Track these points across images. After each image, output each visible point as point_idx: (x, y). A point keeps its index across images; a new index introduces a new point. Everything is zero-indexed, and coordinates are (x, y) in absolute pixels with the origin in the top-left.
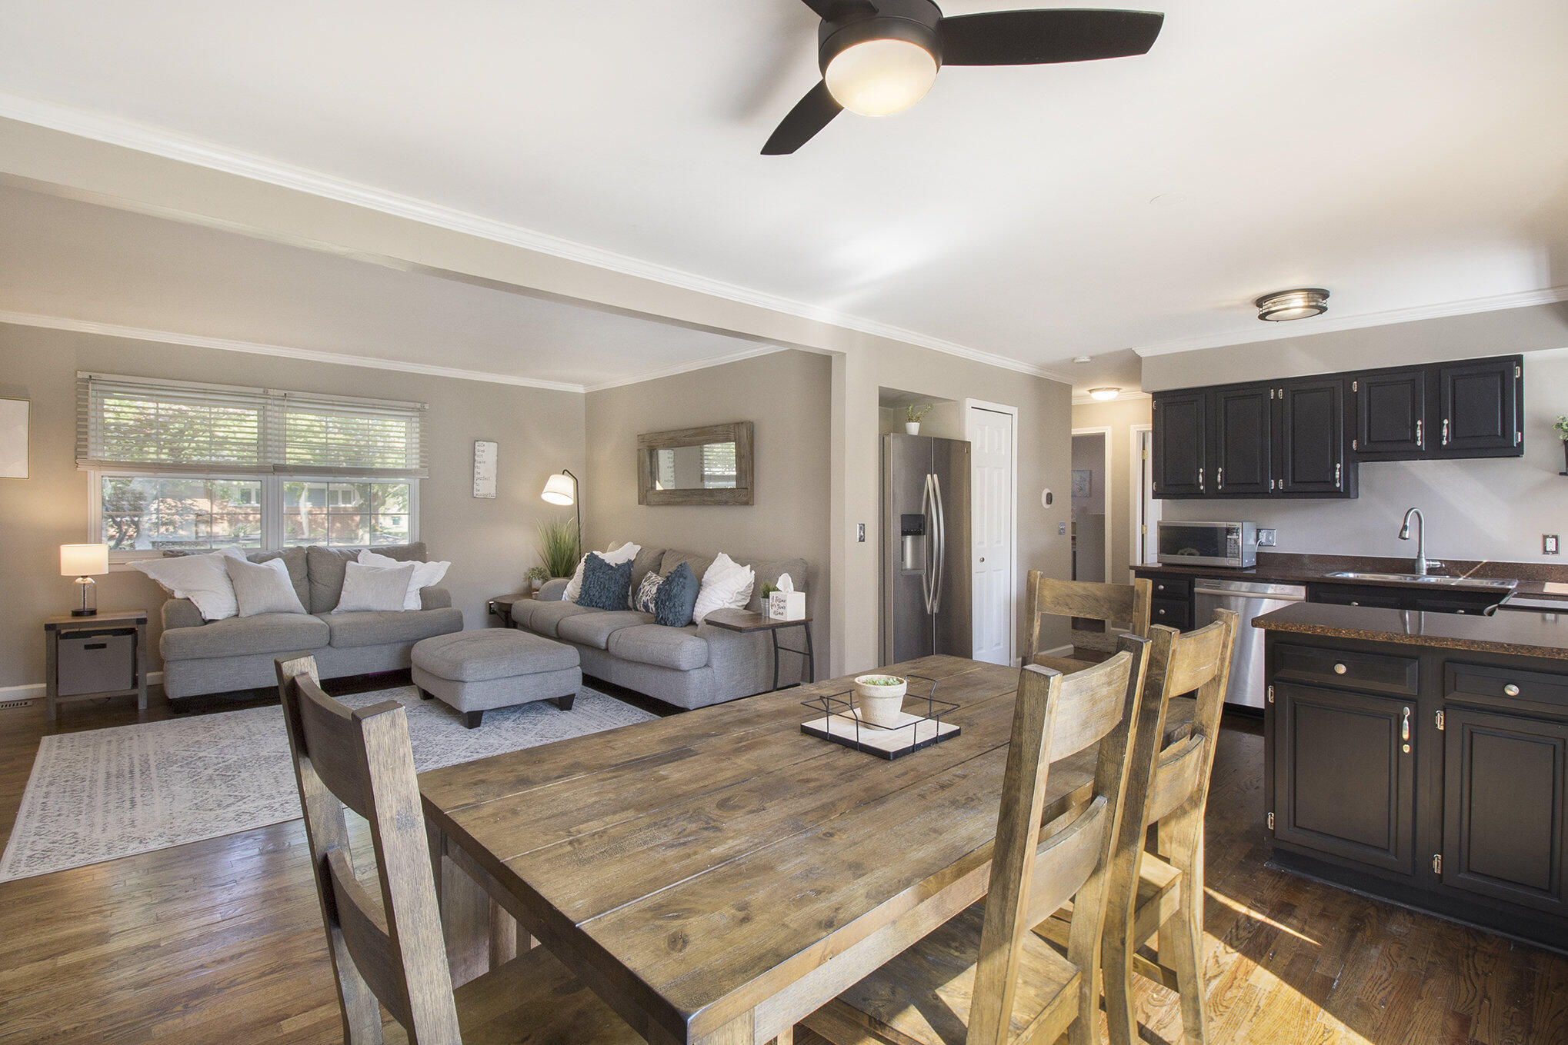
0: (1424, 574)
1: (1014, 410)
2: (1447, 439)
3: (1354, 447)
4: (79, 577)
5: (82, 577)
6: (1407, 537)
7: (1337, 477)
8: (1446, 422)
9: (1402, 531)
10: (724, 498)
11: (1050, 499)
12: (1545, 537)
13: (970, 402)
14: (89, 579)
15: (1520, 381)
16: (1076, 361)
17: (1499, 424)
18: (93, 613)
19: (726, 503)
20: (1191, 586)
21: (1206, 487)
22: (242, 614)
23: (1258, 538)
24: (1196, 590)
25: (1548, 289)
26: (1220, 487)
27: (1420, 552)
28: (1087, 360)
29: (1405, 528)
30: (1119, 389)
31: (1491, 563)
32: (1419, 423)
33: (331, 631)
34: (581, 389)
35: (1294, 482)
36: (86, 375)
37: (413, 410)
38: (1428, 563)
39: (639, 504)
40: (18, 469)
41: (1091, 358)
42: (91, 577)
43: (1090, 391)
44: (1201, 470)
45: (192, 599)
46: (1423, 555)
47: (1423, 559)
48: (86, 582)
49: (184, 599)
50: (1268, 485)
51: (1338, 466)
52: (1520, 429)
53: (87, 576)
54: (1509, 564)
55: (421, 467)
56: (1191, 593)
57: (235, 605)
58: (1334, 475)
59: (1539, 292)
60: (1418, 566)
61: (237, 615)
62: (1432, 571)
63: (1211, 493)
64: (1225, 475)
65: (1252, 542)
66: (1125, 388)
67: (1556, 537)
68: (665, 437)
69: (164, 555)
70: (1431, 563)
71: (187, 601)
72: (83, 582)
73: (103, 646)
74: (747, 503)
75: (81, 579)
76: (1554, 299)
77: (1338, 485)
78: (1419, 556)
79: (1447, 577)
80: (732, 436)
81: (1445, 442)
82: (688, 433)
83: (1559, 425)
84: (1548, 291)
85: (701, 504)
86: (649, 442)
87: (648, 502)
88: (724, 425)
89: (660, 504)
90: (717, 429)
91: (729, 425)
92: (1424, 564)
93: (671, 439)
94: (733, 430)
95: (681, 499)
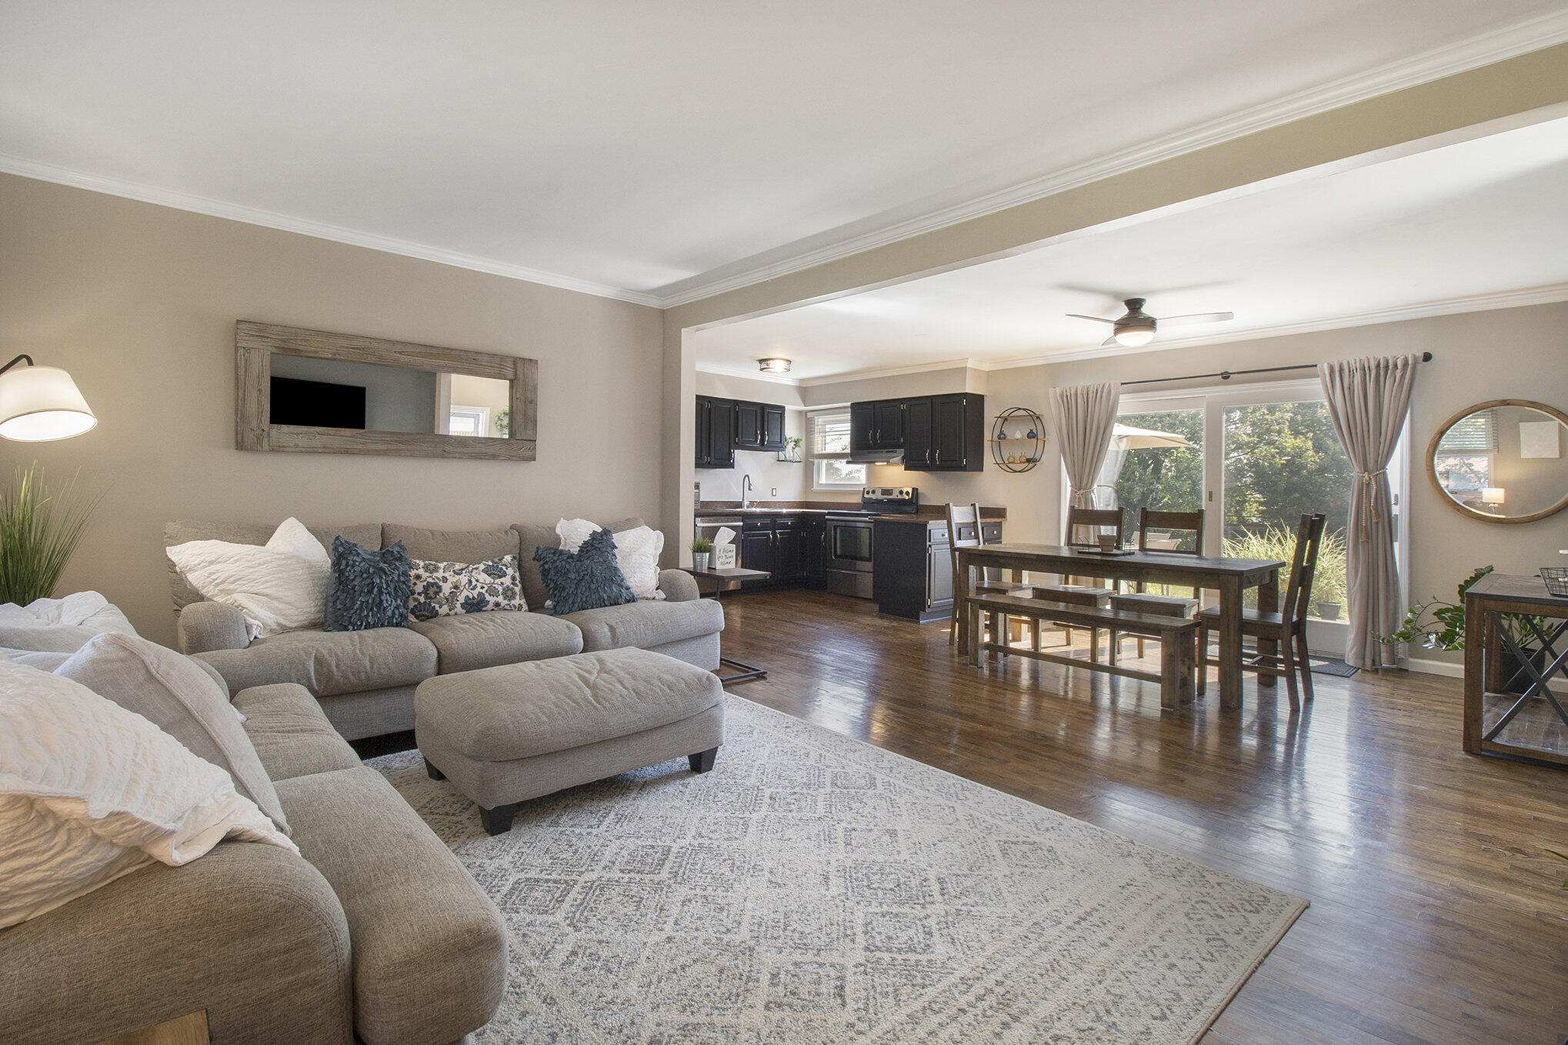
3: (737, 441)
8: (766, 433)
10: (490, 450)
12: (773, 489)
19: (494, 457)
31: (760, 502)
32: (759, 432)
39: (239, 447)
67: (776, 489)
68: (345, 343)
74: (531, 459)
76: (798, 385)
78: (743, 499)
80: (503, 371)
81: (765, 443)
82: (410, 349)
85: (435, 456)
86: (283, 341)
87: (265, 445)
88: (494, 355)
89: (297, 449)
90: (479, 357)
91: (503, 358)
92: (746, 503)
93: (357, 349)
94: (512, 366)
95: (384, 447)
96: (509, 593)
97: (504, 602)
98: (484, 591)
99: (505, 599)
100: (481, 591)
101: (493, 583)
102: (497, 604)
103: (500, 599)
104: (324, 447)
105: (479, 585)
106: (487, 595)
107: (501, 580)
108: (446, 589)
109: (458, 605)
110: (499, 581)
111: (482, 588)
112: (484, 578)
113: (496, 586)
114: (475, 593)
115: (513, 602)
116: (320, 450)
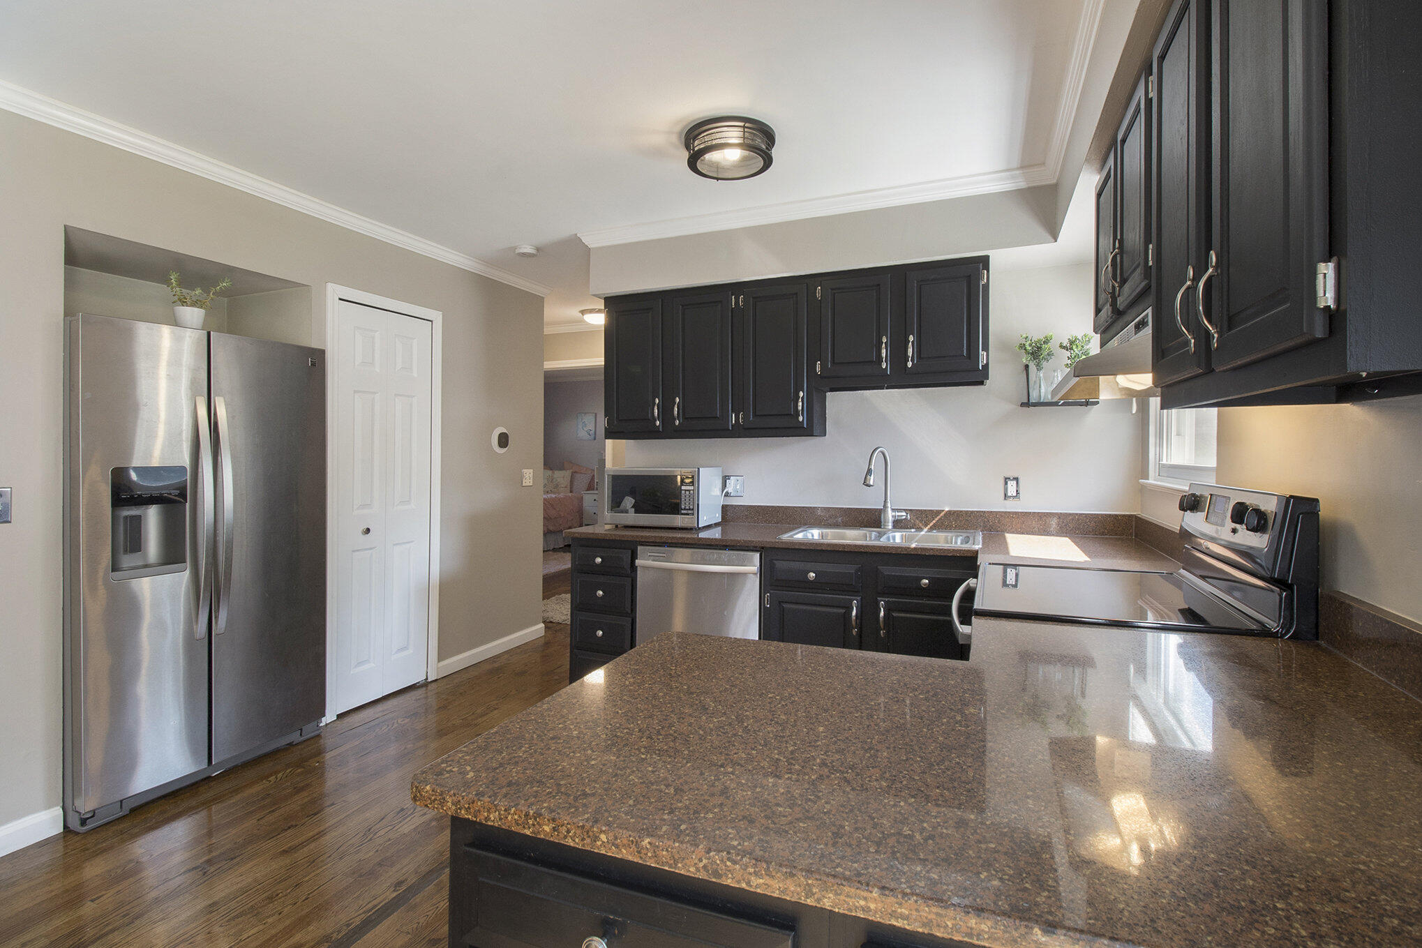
0: (890, 527)
1: (437, 316)
2: (912, 360)
3: (818, 369)
6: (871, 483)
7: (800, 408)
8: (911, 338)
9: (866, 478)
11: (503, 440)
12: (1006, 480)
13: (334, 291)
15: (986, 287)
16: (517, 251)
17: (965, 342)
20: (634, 556)
21: (663, 423)
23: (724, 486)
24: (638, 562)
25: (1018, 169)
26: (677, 422)
27: (885, 501)
28: (530, 250)
29: (869, 472)
31: (955, 512)
32: (884, 340)
35: (755, 415)
38: (894, 514)
41: (538, 249)
43: (583, 312)
44: (657, 401)
46: (889, 505)
47: (889, 510)
50: (727, 418)
51: (801, 394)
52: (986, 348)
54: (972, 512)
56: (634, 568)
58: (797, 406)
59: (1008, 173)
60: (884, 517)
62: (898, 524)
63: (669, 432)
64: (683, 408)
65: (717, 491)
67: (1016, 479)
70: (897, 514)
76: (1022, 184)
77: (801, 419)
78: (885, 506)
79: (913, 530)
81: (910, 364)
83: (1022, 346)
84: (1018, 172)
92: (890, 515)
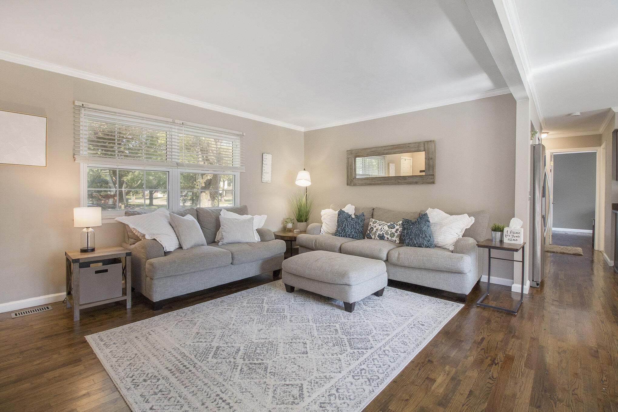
4: (84, 228)
5: (86, 228)
10: (414, 181)
14: (90, 229)
18: (93, 250)
19: (416, 183)
22: (185, 247)
28: (579, 114)
30: (548, 133)
33: (232, 254)
34: (303, 129)
36: (80, 104)
37: (238, 135)
39: (347, 185)
40: (40, 160)
42: (92, 228)
45: (157, 240)
48: (89, 231)
49: (153, 239)
53: (89, 227)
55: (241, 166)
57: (178, 242)
61: (181, 247)
66: (551, 133)
68: (369, 151)
69: (126, 213)
71: (154, 241)
72: (87, 231)
73: (106, 271)
74: (433, 183)
75: (86, 229)
80: (422, 148)
82: (387, 148)
85: (395, 184)
86: (356, 154)
87: (352, 184)
88: (415, 143)
89: (359, 185)
90: (410, 145)
91: (419, 143)
93: (373, 152)
94: (423, 146)
95: (380, 182)
96: (392, 235)
97: (390, 238)
98: (384, 233)
99: (390, 237)
100: (383, 232)
101: (388, 230)
102: (388, 238)
103: (389, 236)
104: (365, 183)
105: (383, 230)
106: (385, 234)
107: (391, 230)
108: (375, 229)
109: (377, 236)
110: (390, 230)
111: (384, 231)
112: (386, 228)
113: (389, 231)
114: (381, 233)
115: (393, 238)
116: (364, 184)
